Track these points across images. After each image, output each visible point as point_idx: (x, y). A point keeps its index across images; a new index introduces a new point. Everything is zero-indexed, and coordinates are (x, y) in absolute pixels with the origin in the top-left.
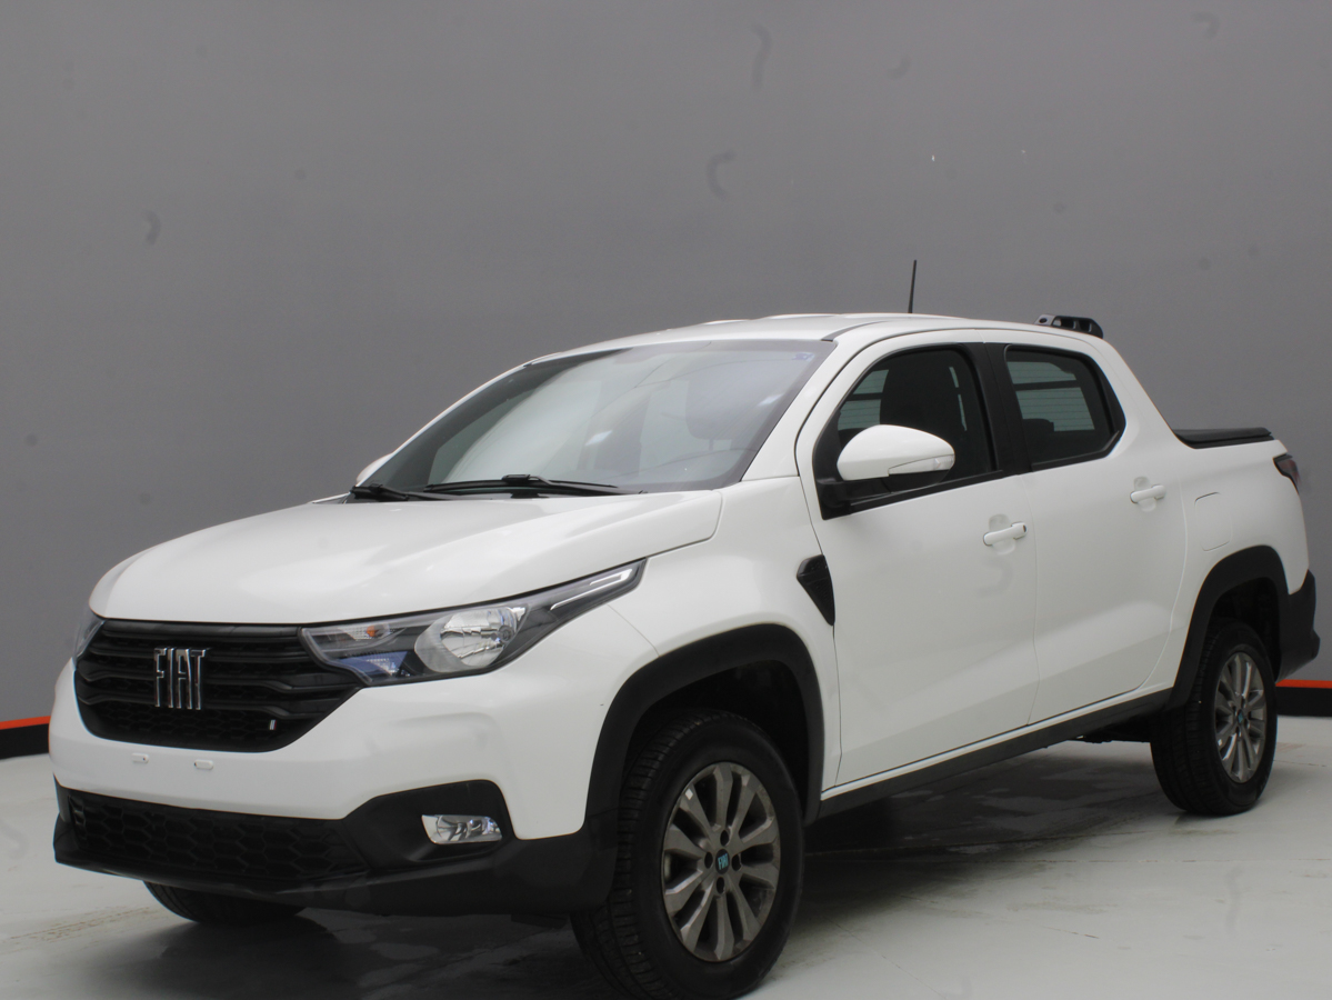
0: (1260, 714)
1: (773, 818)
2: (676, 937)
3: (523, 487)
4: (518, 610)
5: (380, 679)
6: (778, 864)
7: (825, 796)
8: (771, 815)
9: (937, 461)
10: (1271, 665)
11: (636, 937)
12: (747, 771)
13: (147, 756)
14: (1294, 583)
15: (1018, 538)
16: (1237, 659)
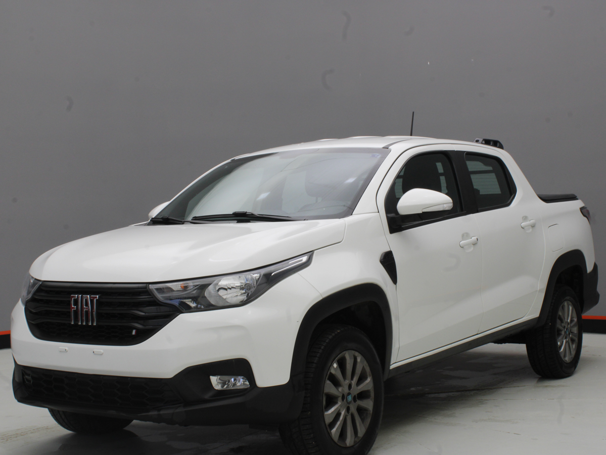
0: (575, 330)
1: (371, 377)
2: (329, 434)
3: (242, 217)
4: (256, 275)
5: (189, 309)
6: (373, 400)
7: (392, 367)
8: (370, 376)
9: (445, 205)
10: (580, 307)
11: (312, 435)
12: (360, 355)
13: (67, 348)
14: (589, 268)
15: (474, 244)
16: (566, 304)
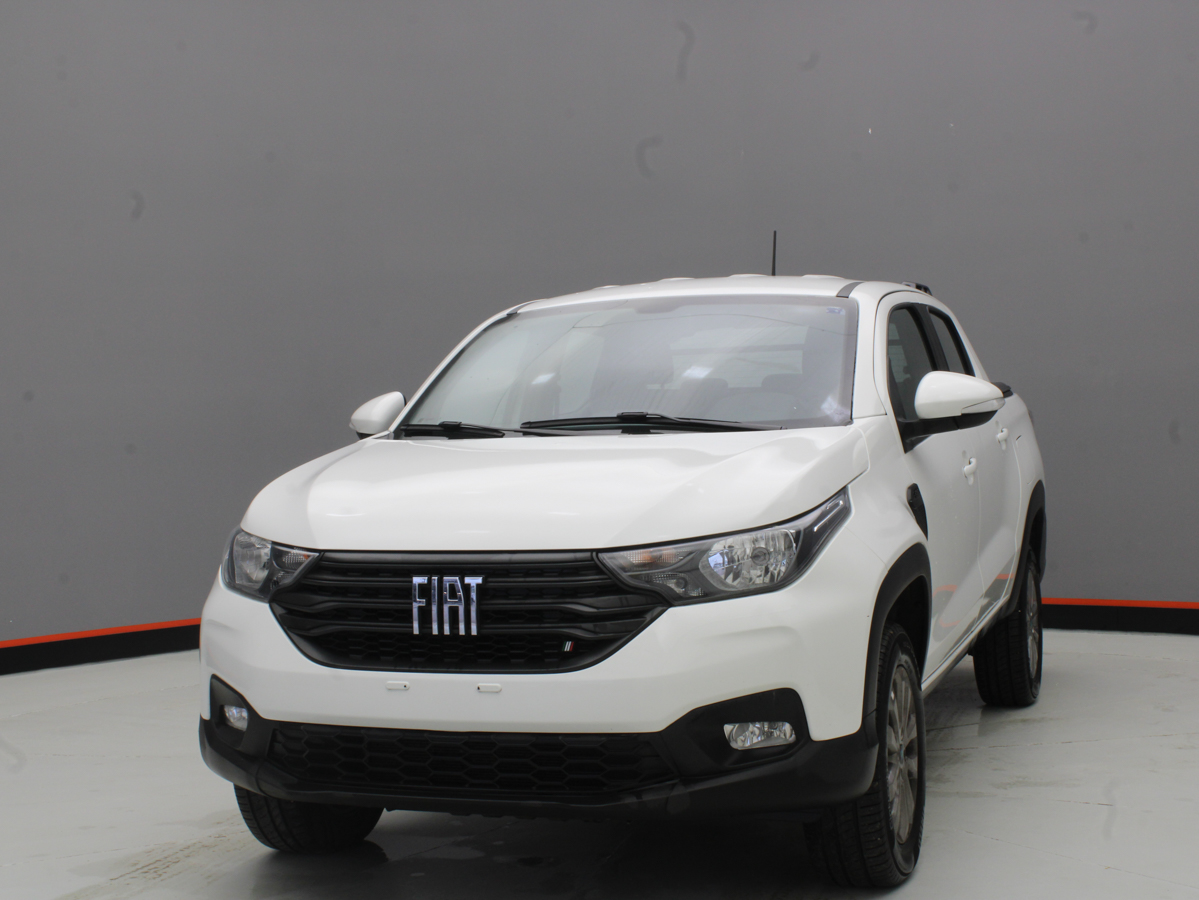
0: (1035, 622)
9: (995, 402)
11: (879, 824)
13: (407, 683)
16: (1029, 576)
